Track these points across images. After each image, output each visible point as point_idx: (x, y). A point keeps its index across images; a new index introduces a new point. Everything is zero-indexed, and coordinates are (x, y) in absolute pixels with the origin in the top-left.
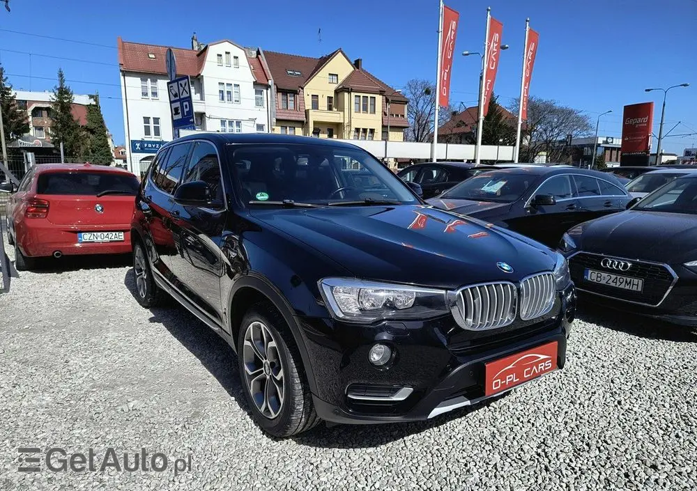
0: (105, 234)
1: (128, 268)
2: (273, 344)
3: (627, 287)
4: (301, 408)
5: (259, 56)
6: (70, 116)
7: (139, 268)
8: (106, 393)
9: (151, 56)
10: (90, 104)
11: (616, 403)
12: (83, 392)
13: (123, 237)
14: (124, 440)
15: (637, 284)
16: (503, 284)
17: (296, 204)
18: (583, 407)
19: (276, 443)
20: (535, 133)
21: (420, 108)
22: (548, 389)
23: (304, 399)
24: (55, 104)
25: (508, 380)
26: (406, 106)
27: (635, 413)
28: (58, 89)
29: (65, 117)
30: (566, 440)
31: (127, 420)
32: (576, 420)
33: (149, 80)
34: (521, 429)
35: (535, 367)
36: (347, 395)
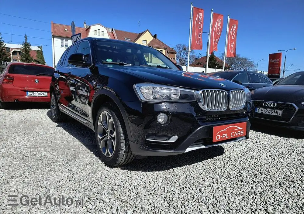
0: (39, 93)
1: (49, 109)
2: (111, 120)
3: (275, 114)
4: (123, 149)
5: (113, 32)
6: (29, 55)
7: (53, 105)
8: (32, 150)
9: (65, 30)
10: (38, 50)
11: (272, 159)
12: (21, 149)
13: (47, 95)
14: (38, 166)
15: (280, 113)
16: (221, 91)
17: (124, 64)
18: (257, 160)
19: (111, 169)
20: (231, 68)
21: (182, 56)
22: (240, 153)
23: (125, 145)
24: (23, 50)
25: (223, 136)
26: (176, 55)
27: (282, 162)
28: (24, 43)
29: (27, 55)
30: (250, 171)
31: (40, 159)
32: (254, 164)
33: (64, 40)
34: (228, 166)
35: (236, 133)
36: (146, 139)
